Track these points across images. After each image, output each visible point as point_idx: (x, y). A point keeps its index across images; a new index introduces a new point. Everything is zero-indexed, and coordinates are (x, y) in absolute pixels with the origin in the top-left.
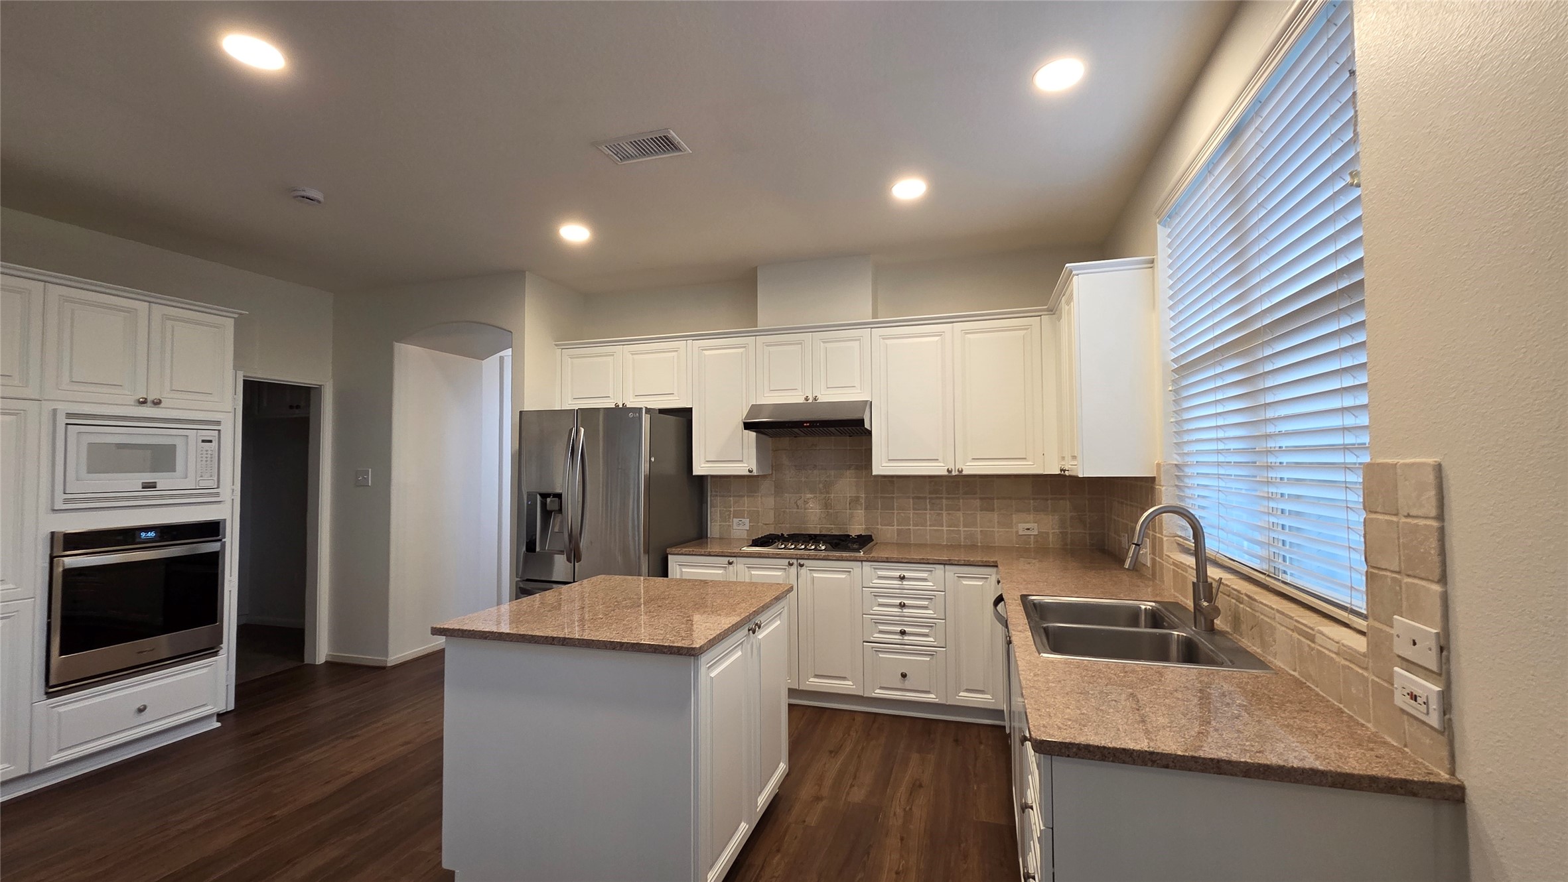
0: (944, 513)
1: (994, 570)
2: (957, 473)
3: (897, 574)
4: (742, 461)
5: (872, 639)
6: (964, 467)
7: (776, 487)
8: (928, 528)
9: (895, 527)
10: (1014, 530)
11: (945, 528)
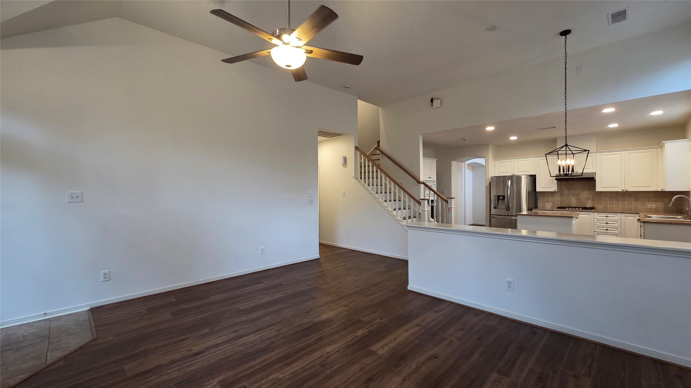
0: (620, 202)
1: (638, 215)
2: (625, 191)
3: (606, 215)
4: (552, 188)
5: (597, 231)
6: (628, 189)
7: (561, 195)
8: (614, 206)
9: (602, 206)
10: (647, 206)
11: (620, 206)
